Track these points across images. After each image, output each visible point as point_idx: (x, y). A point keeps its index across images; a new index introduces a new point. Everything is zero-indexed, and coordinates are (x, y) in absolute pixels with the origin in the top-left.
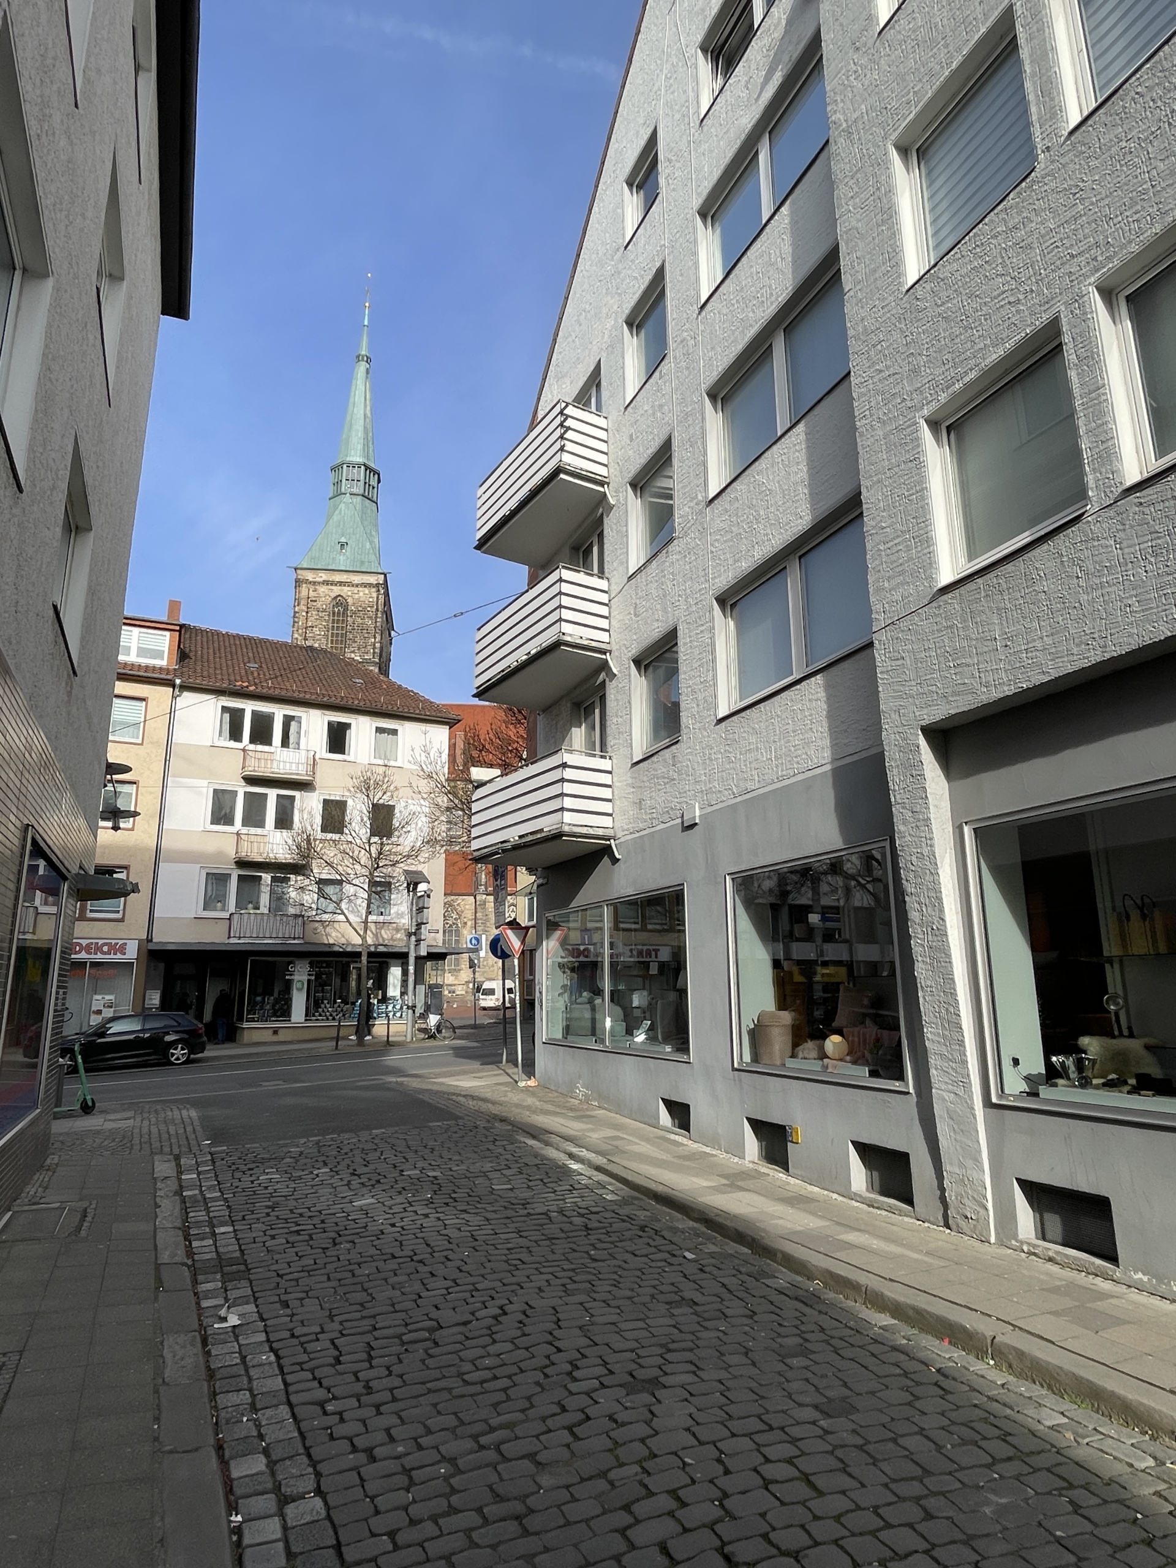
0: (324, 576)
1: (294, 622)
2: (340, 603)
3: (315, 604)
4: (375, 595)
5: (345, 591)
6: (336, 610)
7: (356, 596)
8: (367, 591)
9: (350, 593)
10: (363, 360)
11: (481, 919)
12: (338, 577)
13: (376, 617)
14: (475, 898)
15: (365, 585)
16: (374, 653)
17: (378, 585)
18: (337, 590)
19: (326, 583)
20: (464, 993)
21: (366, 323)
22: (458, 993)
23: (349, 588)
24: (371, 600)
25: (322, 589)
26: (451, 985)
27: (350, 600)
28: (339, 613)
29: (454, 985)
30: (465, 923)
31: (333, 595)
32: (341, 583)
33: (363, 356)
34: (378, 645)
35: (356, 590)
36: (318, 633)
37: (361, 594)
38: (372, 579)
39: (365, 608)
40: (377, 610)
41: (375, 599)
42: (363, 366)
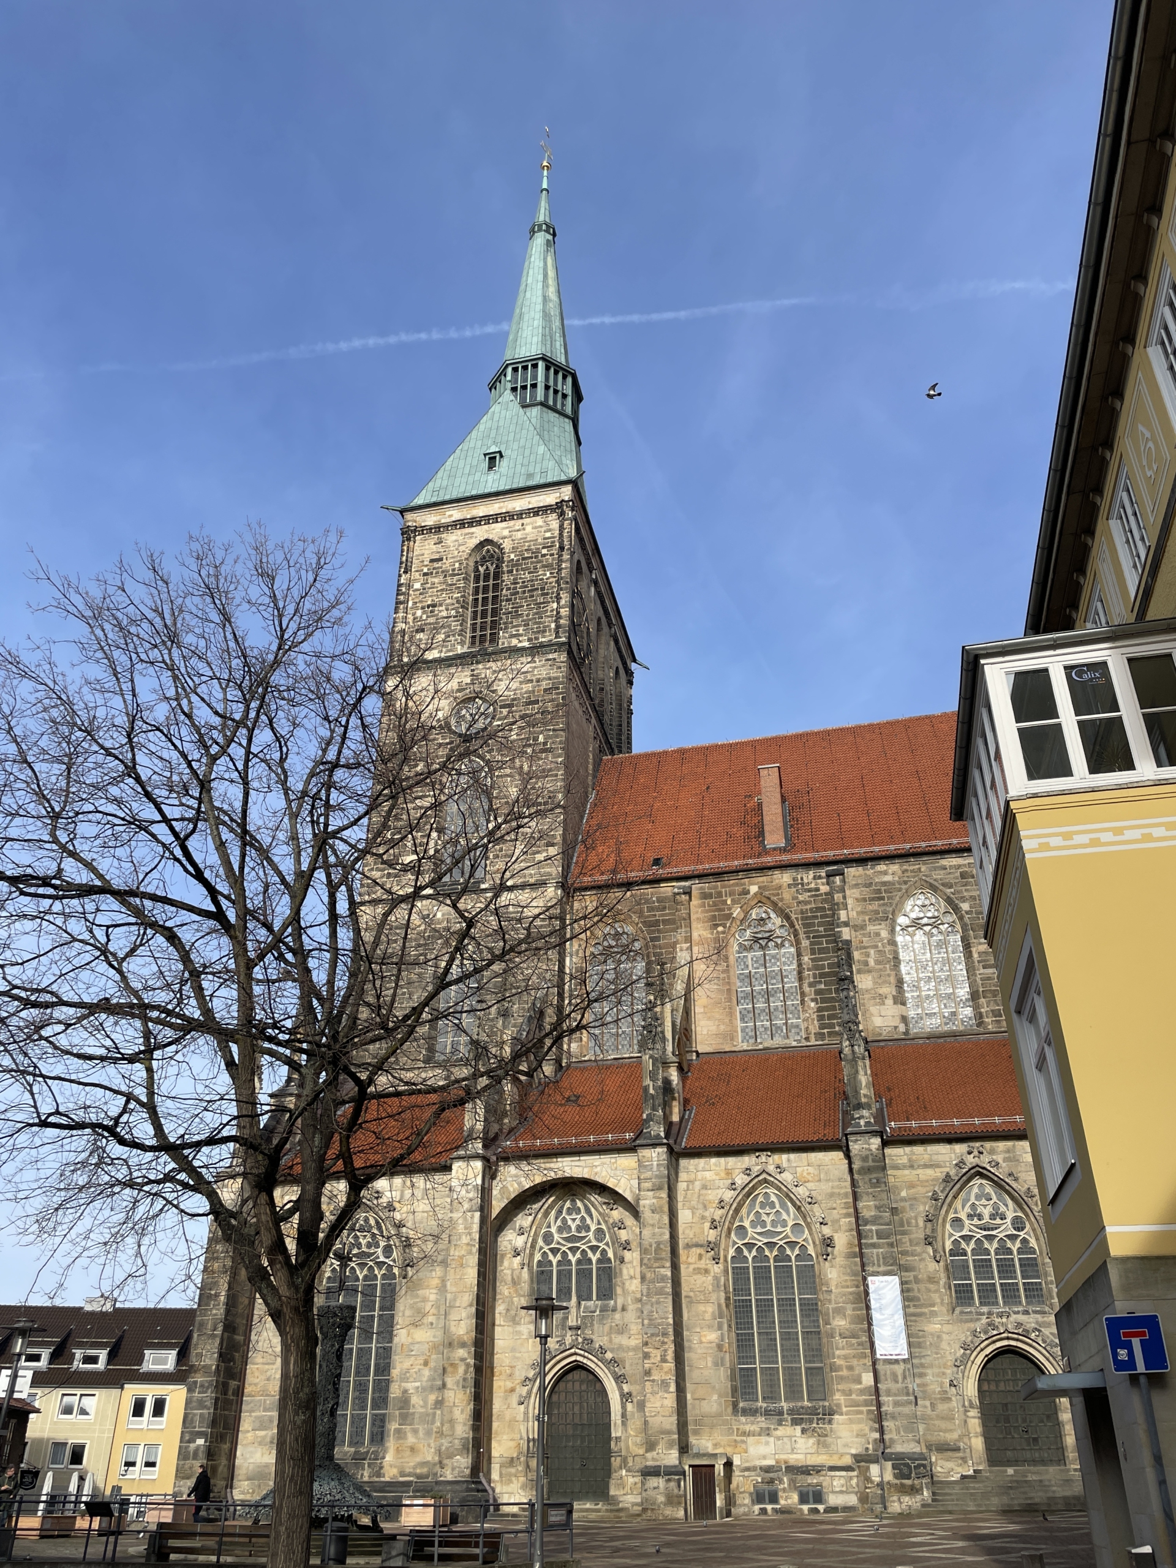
0: (455, 514)
1: (398, 603)
2: (488, 551)
3: (439, 564)
4: (555, 525)
5: (496, 531)
6: (482, 569)
7: (519, 535)
8: (539, 521)
9: (506, 533)
10: (540, 230)
11: (875, 1220)
12: (481, 510)
13: (560, 561)
14: (848, 1156)
15: (536, 512)
16: (558, 627)
17: (560, 505)
18: (480, 533)
19: (462, 524)
20: (852, 1500)
21: (545, 186)
22: (833, 1500)
23: (504, 524)
24: (548, 535)
25: (452, 538)
26: (806, 1470)
27: (507, 545)
28: (487, 577)
29: (817, 1470)
30: (828, 1242)
31: (474, 542)
32: (488, 519)
33: (540, 226)
34: (564, 612)
35: (516, 524)
36: (444, 614)
37: (529, 529)
38: (549, 498)
39: (538, 551)
40: (562, 548)
41: (557, 533)
42: (541, 238)
